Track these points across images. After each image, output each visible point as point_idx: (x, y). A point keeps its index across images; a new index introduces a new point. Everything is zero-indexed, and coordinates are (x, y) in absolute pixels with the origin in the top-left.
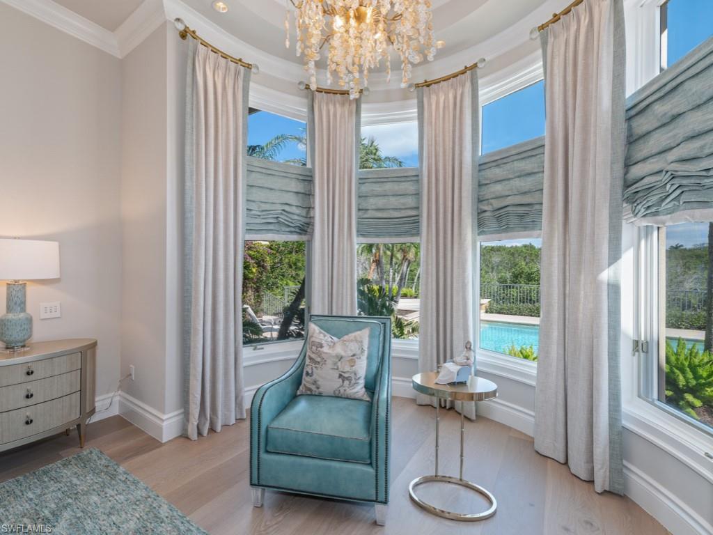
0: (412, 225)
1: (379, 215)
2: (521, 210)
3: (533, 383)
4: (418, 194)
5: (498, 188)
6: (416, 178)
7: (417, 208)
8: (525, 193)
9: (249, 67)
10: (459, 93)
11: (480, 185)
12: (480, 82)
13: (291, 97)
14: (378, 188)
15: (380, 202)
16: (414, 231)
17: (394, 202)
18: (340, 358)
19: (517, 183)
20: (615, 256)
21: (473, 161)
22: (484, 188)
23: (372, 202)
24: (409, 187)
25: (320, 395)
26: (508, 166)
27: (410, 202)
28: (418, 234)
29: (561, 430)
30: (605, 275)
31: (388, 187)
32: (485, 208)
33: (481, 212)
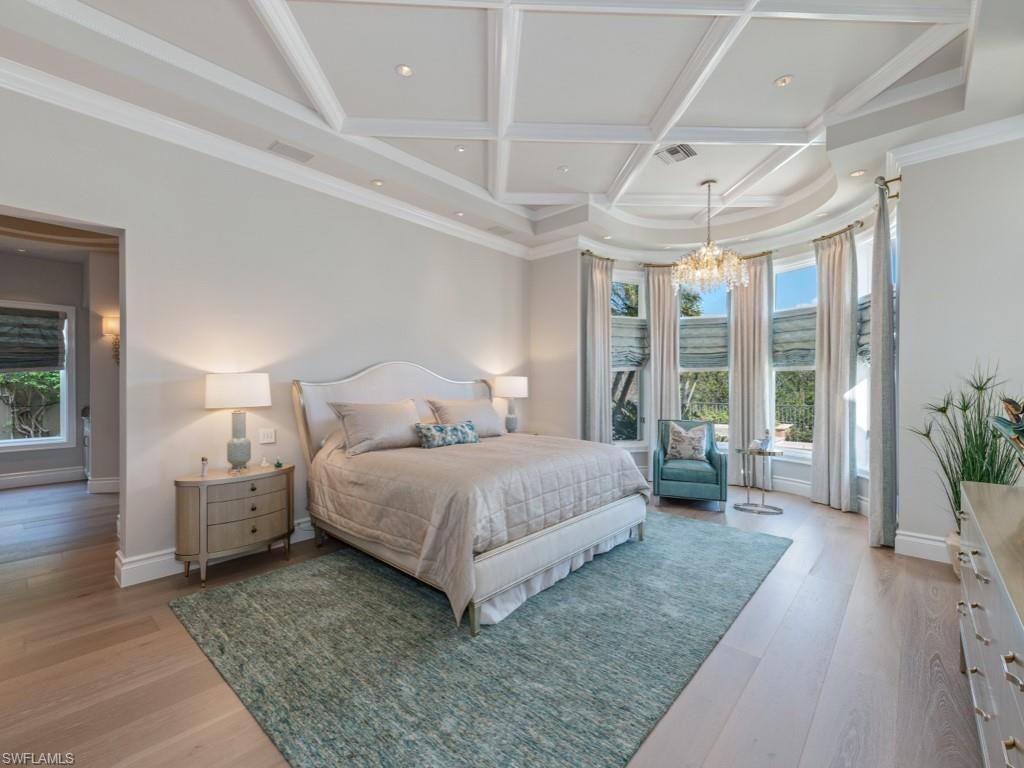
0: (723, 359)
1: (697, 351)
2: (804, 352)
3: (810, 463)
4: (726, 337)
5: (787, 336)
6: (725, 325)
7: (725, 347)
8: (805, 341)
9: (613, 261)
10: (758, 270)
11: (774, 333)
12: (774, 261)
13: (632, 272)
14: (695, 332)
15: (697, 342)
16: (724, 363)
17: (707, 342)
18: (693, 439)
19: (800, 334)
20: (853, 383)
21: (769, 317)
22: (777, 335)
23: (690, 342)
24: (720, 332)
25: (681, 458)
26: (794, 322)
27: (721, 342)
28: (726, 365)
29: (826, 486)
30: (848, 395)
31: (703, 331)
32: (777, 349)
33: (775, 352)
